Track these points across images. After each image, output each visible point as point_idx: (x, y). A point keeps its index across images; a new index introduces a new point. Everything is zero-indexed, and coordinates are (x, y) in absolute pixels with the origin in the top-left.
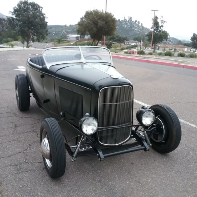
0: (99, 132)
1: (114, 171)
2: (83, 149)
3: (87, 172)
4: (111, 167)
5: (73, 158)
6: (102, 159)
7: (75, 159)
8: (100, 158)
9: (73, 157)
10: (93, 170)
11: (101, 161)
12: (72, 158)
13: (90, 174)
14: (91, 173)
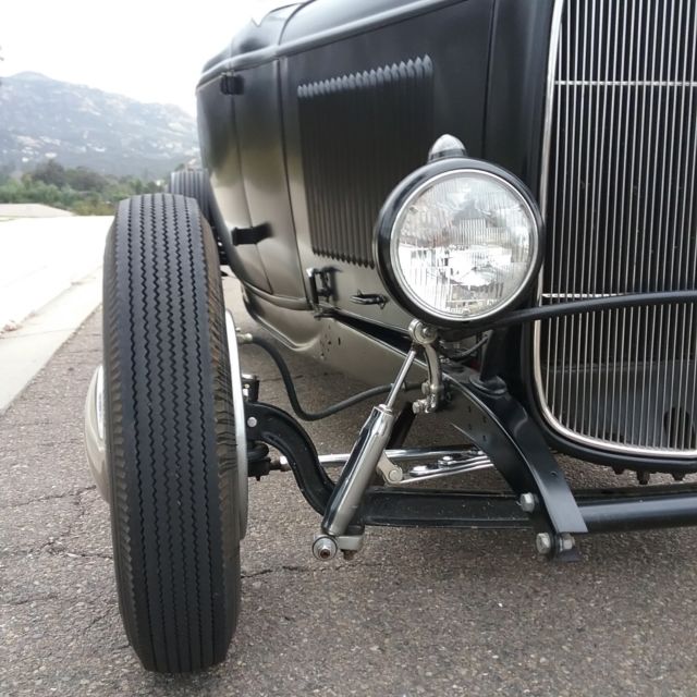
0: (544, 318)
1: (671, 670)
2: (420, 469)
3: (441, 658)
4: (644, 639)
5: (332, 529)
6: (568, 544)
7: (351, 542)
8: (549, 526)
9: (329, 516)
10: (489, 646)
11: (553, 552)
12: (325, 531)
13: (464, 672)
14: (468, 665)
